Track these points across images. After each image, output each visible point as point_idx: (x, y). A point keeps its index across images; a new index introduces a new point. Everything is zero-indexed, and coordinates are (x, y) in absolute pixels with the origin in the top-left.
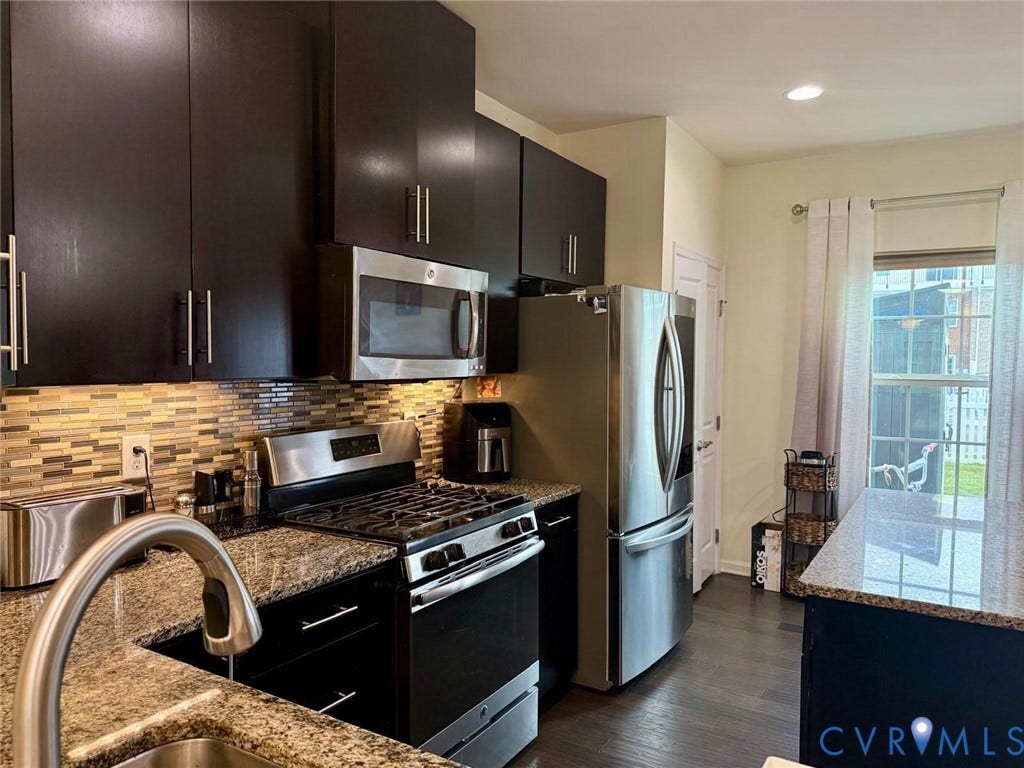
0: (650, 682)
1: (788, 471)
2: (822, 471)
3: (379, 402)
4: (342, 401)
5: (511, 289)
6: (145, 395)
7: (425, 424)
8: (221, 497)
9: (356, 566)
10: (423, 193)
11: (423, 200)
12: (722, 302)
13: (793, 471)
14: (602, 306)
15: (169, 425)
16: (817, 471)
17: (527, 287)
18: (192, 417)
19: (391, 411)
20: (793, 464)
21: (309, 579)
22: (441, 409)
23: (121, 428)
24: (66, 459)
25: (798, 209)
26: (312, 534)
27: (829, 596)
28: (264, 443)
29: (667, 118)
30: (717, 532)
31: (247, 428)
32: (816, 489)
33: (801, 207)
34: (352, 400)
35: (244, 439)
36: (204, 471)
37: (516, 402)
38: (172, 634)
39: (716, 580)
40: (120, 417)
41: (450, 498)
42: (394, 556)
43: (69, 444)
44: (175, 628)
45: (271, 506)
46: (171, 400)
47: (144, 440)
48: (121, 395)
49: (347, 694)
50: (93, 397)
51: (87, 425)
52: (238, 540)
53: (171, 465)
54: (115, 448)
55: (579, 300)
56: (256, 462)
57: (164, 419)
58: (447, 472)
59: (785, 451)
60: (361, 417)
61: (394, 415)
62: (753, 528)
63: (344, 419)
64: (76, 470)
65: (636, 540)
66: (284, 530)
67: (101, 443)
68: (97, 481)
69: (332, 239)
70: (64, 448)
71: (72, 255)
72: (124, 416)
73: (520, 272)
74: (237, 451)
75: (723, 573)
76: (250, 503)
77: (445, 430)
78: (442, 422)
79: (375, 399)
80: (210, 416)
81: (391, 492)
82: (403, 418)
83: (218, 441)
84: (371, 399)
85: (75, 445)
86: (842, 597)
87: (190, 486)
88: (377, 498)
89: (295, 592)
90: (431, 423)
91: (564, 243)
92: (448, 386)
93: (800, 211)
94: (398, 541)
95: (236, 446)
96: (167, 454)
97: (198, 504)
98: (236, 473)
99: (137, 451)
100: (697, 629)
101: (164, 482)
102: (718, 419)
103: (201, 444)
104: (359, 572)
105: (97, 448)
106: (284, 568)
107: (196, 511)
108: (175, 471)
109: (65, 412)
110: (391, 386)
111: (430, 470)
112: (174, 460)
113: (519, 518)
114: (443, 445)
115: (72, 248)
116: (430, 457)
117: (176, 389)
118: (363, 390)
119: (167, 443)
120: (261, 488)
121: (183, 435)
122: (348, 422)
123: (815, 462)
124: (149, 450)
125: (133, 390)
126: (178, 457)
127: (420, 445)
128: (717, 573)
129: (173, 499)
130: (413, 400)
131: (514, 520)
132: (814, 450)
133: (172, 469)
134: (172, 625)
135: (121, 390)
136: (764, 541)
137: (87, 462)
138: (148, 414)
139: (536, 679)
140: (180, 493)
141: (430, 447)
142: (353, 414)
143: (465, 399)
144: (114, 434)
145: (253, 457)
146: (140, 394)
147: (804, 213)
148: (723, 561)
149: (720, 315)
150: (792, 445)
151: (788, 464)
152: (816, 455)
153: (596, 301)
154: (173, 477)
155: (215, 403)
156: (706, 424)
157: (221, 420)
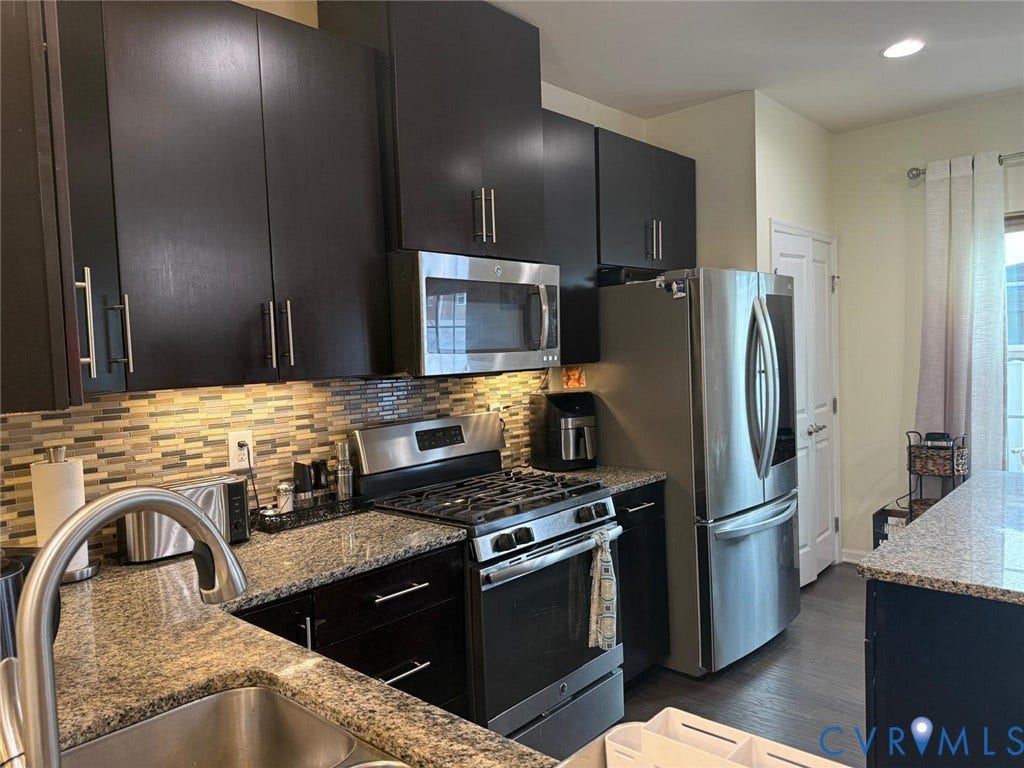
0: (748, 671)
1: (910, 453)
2: (949, 452)
3: (463, 396)
4: (428, 395)
5: (590, 279)
6: (247, 396)
7: (511, 415)
8: (317, 486)
9: (426, 545)
10: (488, 194)
11: (488, 201)
12: (833, 277)
13: (917, 456)
14: (680, 290)
15: (270, 421)
16: (942, 453)
17: (607, 277)
18: (290, 413)
19: (476, 403)
20: (917, 447)
21: (381, 556)
22: (526, 400)
23: (227, 425)
24: (181, 454)
25: (914, 172)
26: (396, 518)
27: (888, 579)
28: (354, 435)
29: (756, 91)
30: (837, 520)
31: (340, 423)
32: (942, 473)
33: (918, 170)
34: (438, 394)
35: (338, 433)
36: (301, 462)
37: (601, 391)
38: (254, 603)
39: (837, 570)
40: (226, 416)
41: (527, 485)
42: (463, 538)
43: (183, 440)
44: (257, 596)
45: (362, 492)
46: (270, 399)
47: (248, 436)
48: (225, 397)
49: (422, 664)
50: (201, 398)
51: (198, 423)
52: (331, 523)
53: (272, 456)
54: (222, 442)
55: (657, 286)
56: (347, 453)
57: (265, 416)
58: (535, 460)
59: (907, 433)
60: (446, 409)
61: (480, 406)
62: (874, 515)
63: (431, 413)
64: (190, 462)
65: (729, 526)
66: (373, 513)
67: (210, 439)
68: (208, 472)
69: (400, 245)
70: (178, 444)
71: (167, 277)
72: (229, 415)
73: (599, 262)
74: (332, 443)
75: (845, 563)
76: (343, 490)
77: (532, 421)
78: (527, 412)
79: (461, 392)
80: (307, 412)
81: (475, 479)
82: (488, 410)
83: (314, 435)
84: (456, 393)
85: (187, 441)
86: (903, 581)
87: (291, 475)
88: (460, 485)
89: (367, 568)
90: (517, 414)
91: (648, 228)
92: (534, 378)
93: (917, 174)
94: (469, 525)
95: (331, 438)
96: (269, 447)
97: (297, 490)
98: (331, 463)
99: (241, 445)
100: (807, 619)
101: (266, 472)
102: (835, 401)
103: (298, 438)
104: (429, 551)
105: (207, 443)
106: (362, 547)
107: (295, 497)
108: (276, 462)
109: (178, 412)
110: (476, 379)
111: (519, 459)
112: (275, 452)
113: (594, 503)
114: (531, 435)
115: (168, 271)
116: (517, 446)
117: (275, 389)
118: (449, 384)
119: (268, 437)
120: (353, 476)
121: (283, 430)
122: (435, 415)
123: (944, 444)
124: (251, 444)
125: (236, 392)
126: (279, 450)
127: (505, 435)
128: (837, 562)
129: (275, 487)
130: (498, 392)
131: (589, 505)
132: (942, 431)
133: (273, 460)
134: (254, 594)
135: (225, 392)
136: (887, 529)
137: (199, 456)
138: (250, 411)
139: (620, 660)
140: (281, 481)
141: (517, 436)
142: (439, 407)
143: (552, 390)
144: (221, 430)
145: (344, 448)
146: (243, 395)
147: (922, 176)
148: (844, 550)
149: (833, 291)
150: (916, 425)
151: (910, 447)
152: (944, 436)
153: (675, 286)
154: (274, 468)
155: (310, 401)
156: (818, 407)
157: (315, 416)
